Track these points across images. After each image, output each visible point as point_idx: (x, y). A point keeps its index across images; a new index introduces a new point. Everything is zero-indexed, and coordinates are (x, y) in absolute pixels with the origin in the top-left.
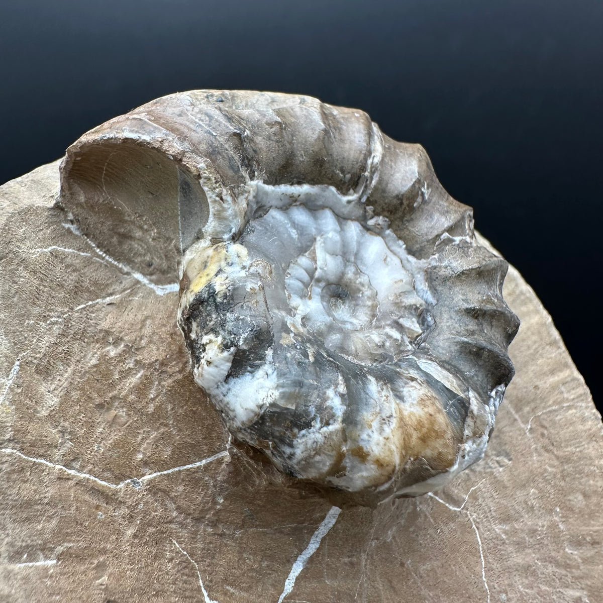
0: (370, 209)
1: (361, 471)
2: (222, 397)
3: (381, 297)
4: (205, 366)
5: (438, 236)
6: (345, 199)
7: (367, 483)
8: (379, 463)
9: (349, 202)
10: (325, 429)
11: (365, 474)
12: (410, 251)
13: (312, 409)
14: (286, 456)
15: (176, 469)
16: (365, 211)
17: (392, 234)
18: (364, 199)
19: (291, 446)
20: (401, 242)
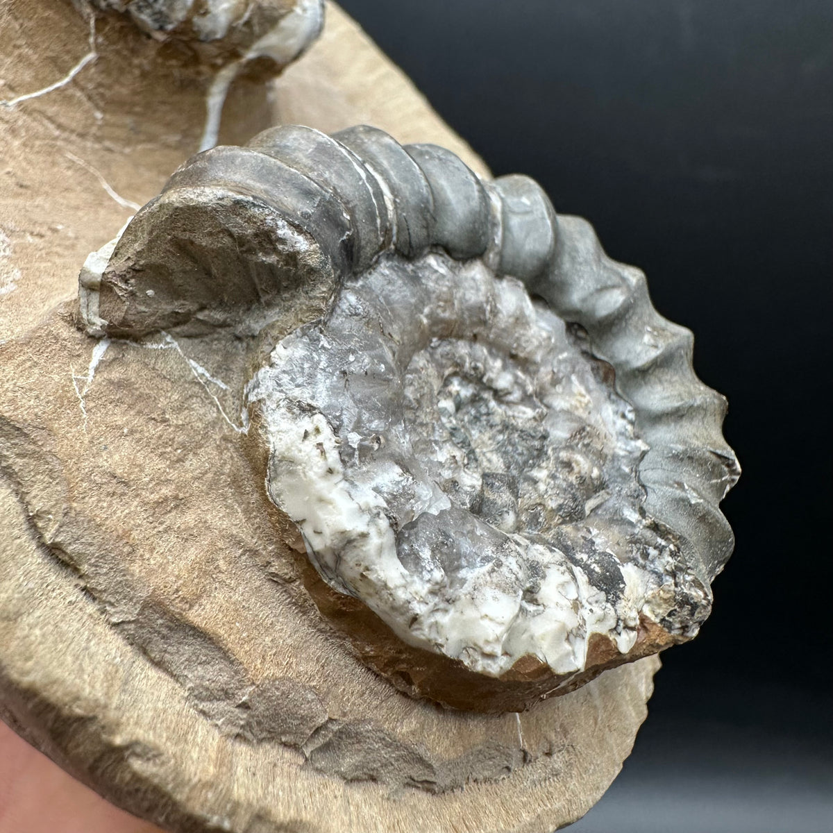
11: (225, 5)
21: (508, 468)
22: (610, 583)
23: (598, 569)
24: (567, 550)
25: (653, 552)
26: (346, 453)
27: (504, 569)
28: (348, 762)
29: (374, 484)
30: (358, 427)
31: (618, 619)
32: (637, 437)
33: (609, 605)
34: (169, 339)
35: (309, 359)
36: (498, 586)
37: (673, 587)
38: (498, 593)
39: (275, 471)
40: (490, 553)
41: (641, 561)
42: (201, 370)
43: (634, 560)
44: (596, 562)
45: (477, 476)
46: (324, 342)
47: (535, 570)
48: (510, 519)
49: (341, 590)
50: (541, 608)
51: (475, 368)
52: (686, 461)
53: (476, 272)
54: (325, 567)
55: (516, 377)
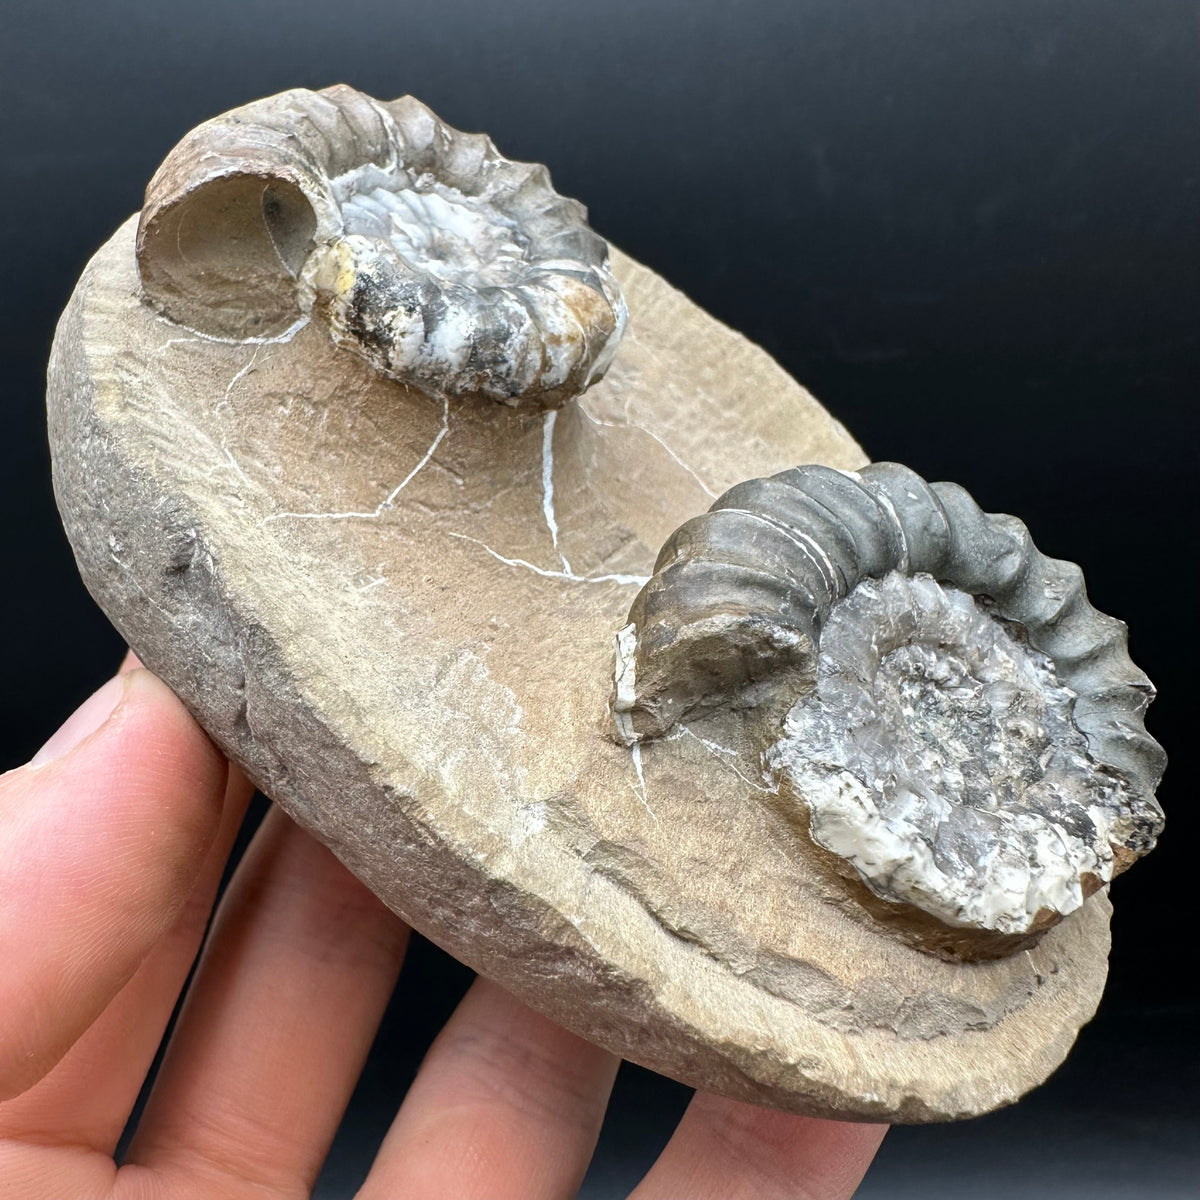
0: (411, 170)
1: (562, 354)
2: (429, 358)
3: (471, 241)
4: (402, 340)
5: (481, 167)
6: (386, 171)
7: (570, 362)
8: (571, 339)
9: (391, 173)
10: (522, 330)
11: (566, 355)
12: (467, 193)
13: (504, 321)
14: (504, 376)
15: (410, 477)
16: (408, 174)
17: (442, 186)
18: (402, 165)
19: (505, 361)
20: (454, 189)
21: (972, 751)
22: (1083, 829)
23: (1072, 821)
24: (1042, 812)
25: (1108, 791)
26: (876, 797)
27: (1009, 849)
28: (924, 1026)
29: (903, 816)
30: (878, 774)
31: (1098, 856)
32: (1062, 685)
33: (1087, 848)
34: (681, 728)
36: (1009, 864)
37: (1130, 815)
38: (1011, 870)
39: (818, 822)
40: (994, 838)
41: (1100, 800)
42: (714, 746)
43: (1094, 802)
44: (1069, 815)
45: (957, 771)
46: (824, 708)
47: (1028, 839)
48: (993, 800)
49: (894, 900)
50: (1041, 869)
51: (918, 669)
52: (1112, 701)
53: (895, 581)
54: (878, 887)
55: (951, 663)
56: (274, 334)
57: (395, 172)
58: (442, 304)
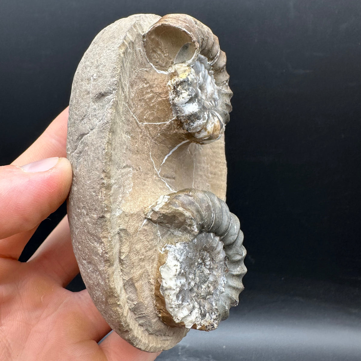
0: (212, 68)
1: (204, 133)
2: (182, 107)
3: (208, 93)
4: (182, 98)
5: (224, 82)
6: (208, 63)
7: (203, 136)
8: (208, 132)
9: (208, 64)
10: (203, 121)
11: (204, 134)
12: (216, 83)
13: (202, 116)
14: (190, 125)
15: (152, 123)
16: (210, 68)
17: (213, 77)
18: (212, 65)
19: (194, 123)
20: (214, 80)
21: (199, 282)
22: (203, 316)
24: (200, 306)
25: (213, 313)
26: (180, 273)
27: (190, 306)
28: (141, 321)
29: (180, 281)
30: (184, 269)
31: (201, 323)
32: (224, 287)
33: (201, 320)
34: (157, 224)
35: (183, 250)
36: (187, 308)
37: (212, 322)
38: (187, 310)
39: (165, 267)
40: (189, 301)
42: (159, 233)
43: (209, 313)
44: (204, 311)
45: (194, 283)
46: (187, 248)
47: (194, 308)
48: (194, 294)
49: (162, 294)
50: (191, 315)
51: (205, 258)
52: (230, 299)
53: (217, 239)
54: (162, 289)
55: (211, 263)
56: (158, 69)
57: (209, 65)
58: (195, 100)
